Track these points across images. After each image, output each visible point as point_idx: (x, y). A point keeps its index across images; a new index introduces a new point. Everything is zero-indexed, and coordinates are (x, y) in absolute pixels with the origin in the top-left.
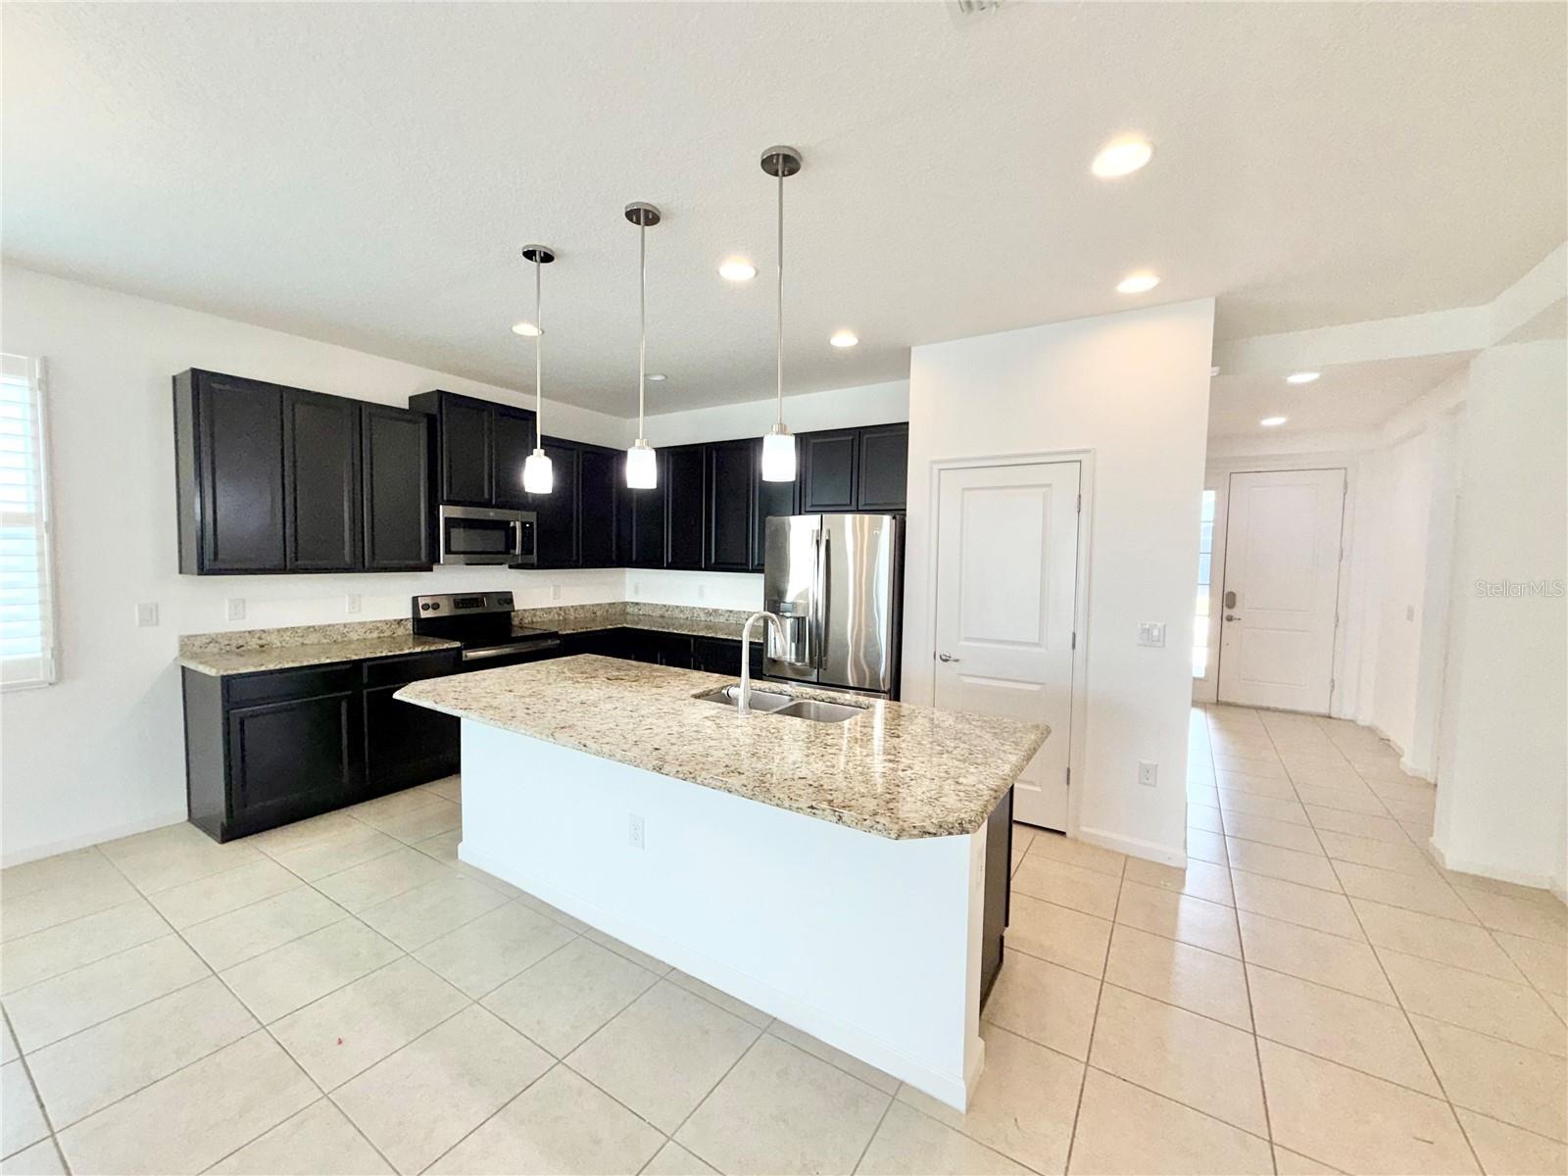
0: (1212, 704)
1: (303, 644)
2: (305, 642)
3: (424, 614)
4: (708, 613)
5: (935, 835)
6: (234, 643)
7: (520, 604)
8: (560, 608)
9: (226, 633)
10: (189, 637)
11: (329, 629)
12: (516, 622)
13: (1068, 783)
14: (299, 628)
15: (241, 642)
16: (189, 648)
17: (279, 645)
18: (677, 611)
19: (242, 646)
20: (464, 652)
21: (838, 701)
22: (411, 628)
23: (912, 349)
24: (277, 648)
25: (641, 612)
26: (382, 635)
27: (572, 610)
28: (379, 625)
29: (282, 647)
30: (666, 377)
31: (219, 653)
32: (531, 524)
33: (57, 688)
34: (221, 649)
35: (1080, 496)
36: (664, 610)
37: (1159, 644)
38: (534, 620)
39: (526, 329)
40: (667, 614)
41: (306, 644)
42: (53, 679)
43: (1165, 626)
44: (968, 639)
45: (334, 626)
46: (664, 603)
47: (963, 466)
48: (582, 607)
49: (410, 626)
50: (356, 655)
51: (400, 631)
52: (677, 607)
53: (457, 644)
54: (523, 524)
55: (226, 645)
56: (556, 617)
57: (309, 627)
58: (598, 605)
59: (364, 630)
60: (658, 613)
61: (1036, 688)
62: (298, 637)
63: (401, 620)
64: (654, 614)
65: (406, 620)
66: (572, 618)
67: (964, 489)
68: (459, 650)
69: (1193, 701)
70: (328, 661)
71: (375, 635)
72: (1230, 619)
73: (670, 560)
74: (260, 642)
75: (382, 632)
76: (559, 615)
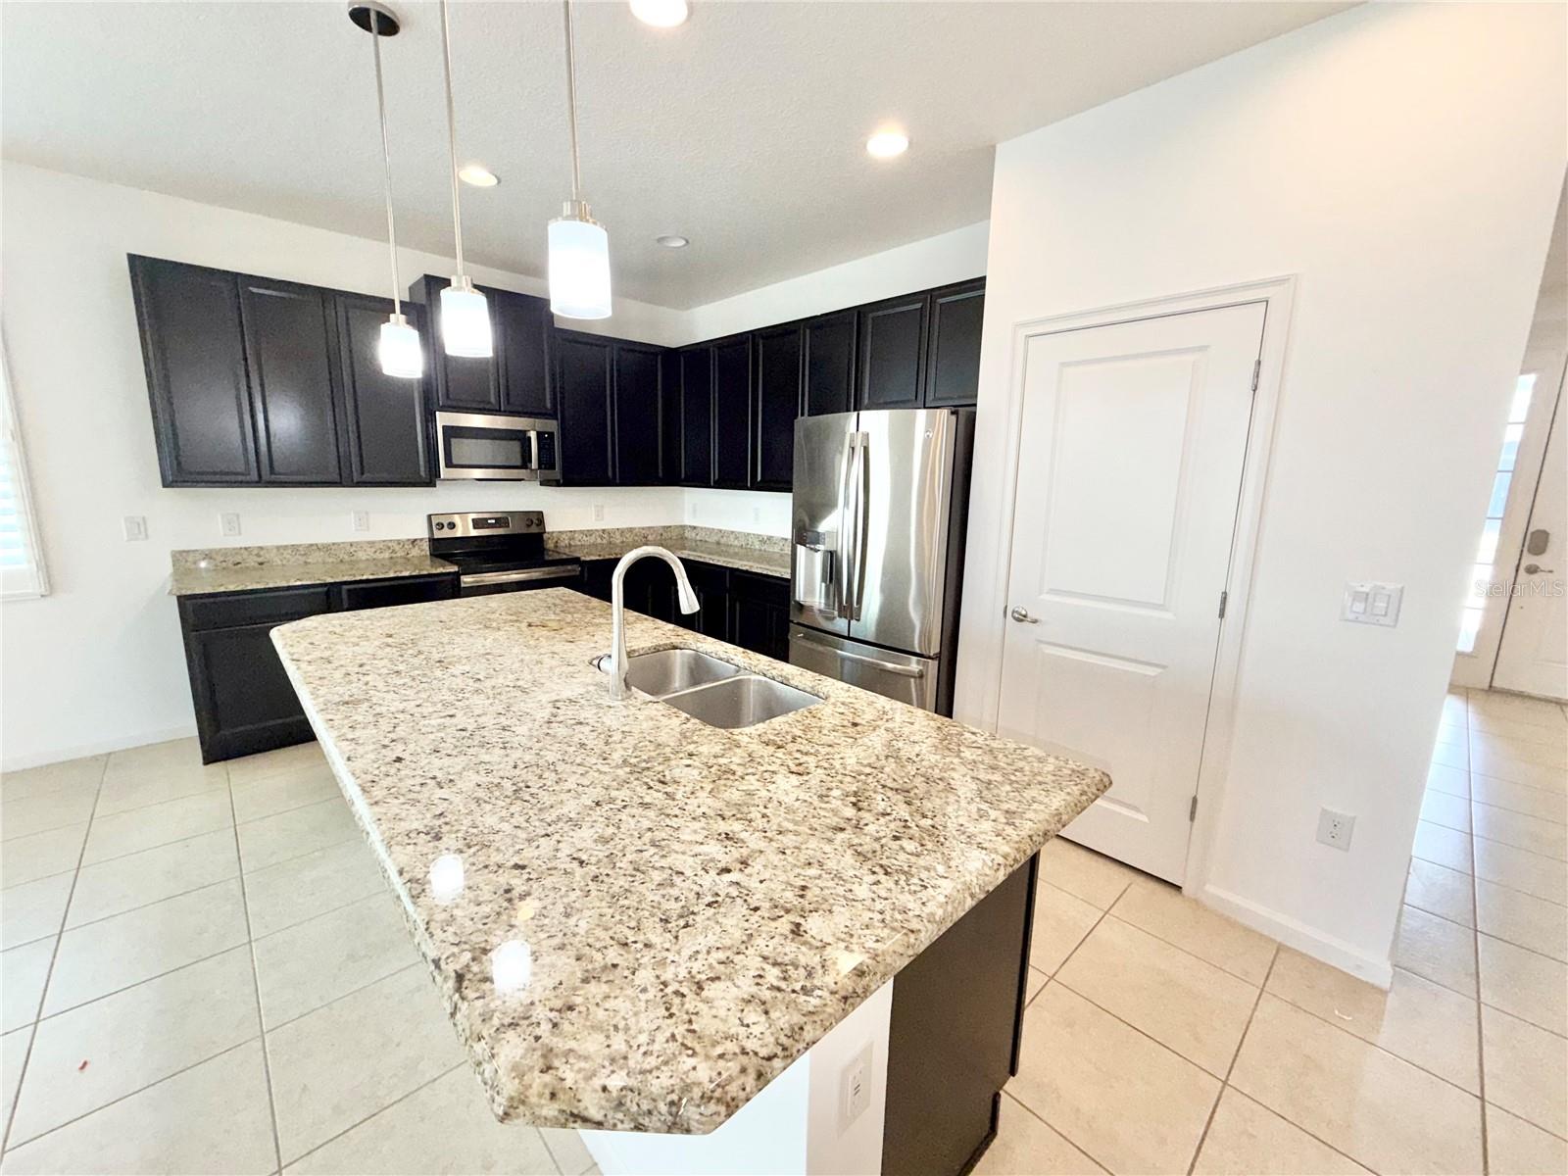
0: (1483, 690)
1: (306, 563)
2: (309, 561)
3: (438, 535)
4: (763, 541)
5: (599, 1125)
6: (232, 560)
7: (552, 526)
8: (604, 531)
9: (220, 549)
10: (181, 552)
11: (333, 547)
12: (550, 545)
13: (1192, 818)
14: (300, 545)
15: (238, 559)
16: (183, 564)
17: (280, 563)
18: (732, 537)
19: (239, 563)
20: (462, 577)
21: (792, 682)
22: (428, 548)
23: (998, 146)
24: (277, 566)
25: (698, 538)
26: (394, 555)
27: (617, 533)
28: (390, 544)
29: (283, 565)
30: (687, 242)
31: (215, 570)
32: (551, 434)
33: (48, 599)
34: (216, 566)
35: (1259, 363)
36: (720, 535)
37: (1383, 620)
38: (572, 543)
39: (477, 176)
40: (723, 541)
41: (309, 563)
42: (43, 591)
43: (1402, 590)
44: (1053, 591)
45: (339, 544)
46: (721, 528)
47: (1065, 327)
48: (631, 530)
49: (426, 546)
50: (332, 577)
51: (415, 552)
52: (732, 532)
53: (455, 569)
54: (540, 435)
55: (221, 562)
56: (599, 541)
57: (312, 545)
58: (649, 528)
59: (373, 550)
60: (714, 539)
61: (1151, 672)
62: (300, 555)
63: (415, 540)
64: (710, 540)
65: (421, 540)
66: (618, 542)
67: (1064, 365)
68: (457, 575)
69: (1451, 685)
70: (298, 583)
71: (387, 555)
72: (1532, 570)
73: (717, 477)
74: (260, 560)
75: (394, 551)
76: (602, 538)
